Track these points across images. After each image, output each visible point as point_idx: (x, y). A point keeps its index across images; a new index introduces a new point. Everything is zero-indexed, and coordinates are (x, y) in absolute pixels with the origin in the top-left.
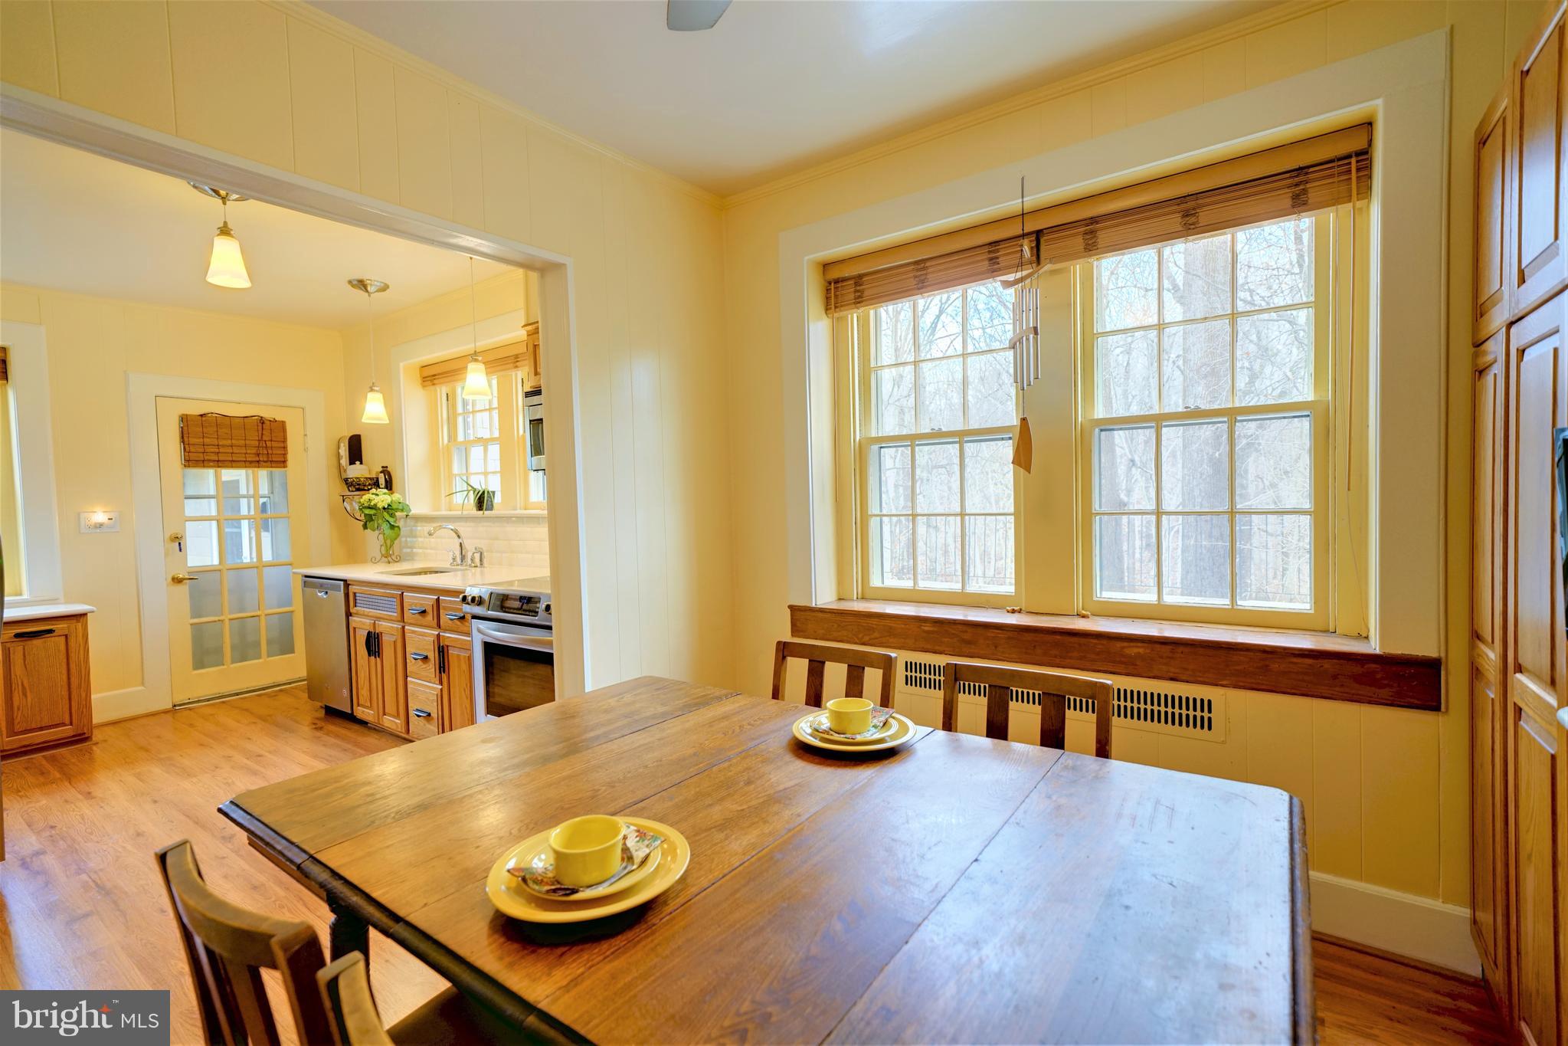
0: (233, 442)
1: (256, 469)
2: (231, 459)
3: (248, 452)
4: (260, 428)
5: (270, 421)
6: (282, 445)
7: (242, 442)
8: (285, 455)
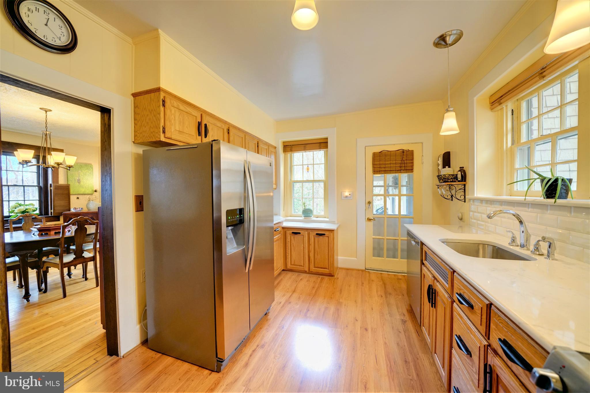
0: (391, 162)
1: (400, 174)
2: (390, 170)
3: (397, 166)
4: (402, 154)
5: (407, 151)
6: (411, 162)
7: (394, 162)
8: (412, 166)
